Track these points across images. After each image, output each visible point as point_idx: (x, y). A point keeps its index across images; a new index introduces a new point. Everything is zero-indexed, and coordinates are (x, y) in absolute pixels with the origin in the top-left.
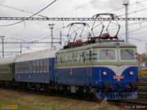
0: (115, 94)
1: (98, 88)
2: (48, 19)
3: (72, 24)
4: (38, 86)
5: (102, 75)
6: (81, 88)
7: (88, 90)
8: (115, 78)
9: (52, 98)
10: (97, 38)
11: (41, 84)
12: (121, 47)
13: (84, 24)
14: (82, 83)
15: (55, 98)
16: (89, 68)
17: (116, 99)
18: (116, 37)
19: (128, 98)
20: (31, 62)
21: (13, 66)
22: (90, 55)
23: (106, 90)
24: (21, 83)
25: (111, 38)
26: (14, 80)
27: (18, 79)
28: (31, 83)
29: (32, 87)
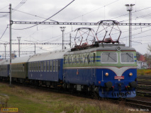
0: (116, 92)
1: (101, 87)
2: (58, 23)
3: (79, 29)
4: (48, 84)
5: (104, 75)
6: (85, 86)
7: (92, 88)
8: (116, 78)
9: (60, 95)
10: (100, 42)
11: (51, 82)
12: (122, 51)
13: (90, 29)
14: (87, 82)
15: (63, 95)
16: (93, 69)
17: (117, 97)
18: (118, 42)
19: (128, 96)
20: (42, 62)
21: (26, 65)
22: (94, 57)
23: (108, 89)
24: (34, 81)
25: (113, 42)
26: (27, 78)
27: (31, 77)
28: (42, 81)
29: (43, 84)
